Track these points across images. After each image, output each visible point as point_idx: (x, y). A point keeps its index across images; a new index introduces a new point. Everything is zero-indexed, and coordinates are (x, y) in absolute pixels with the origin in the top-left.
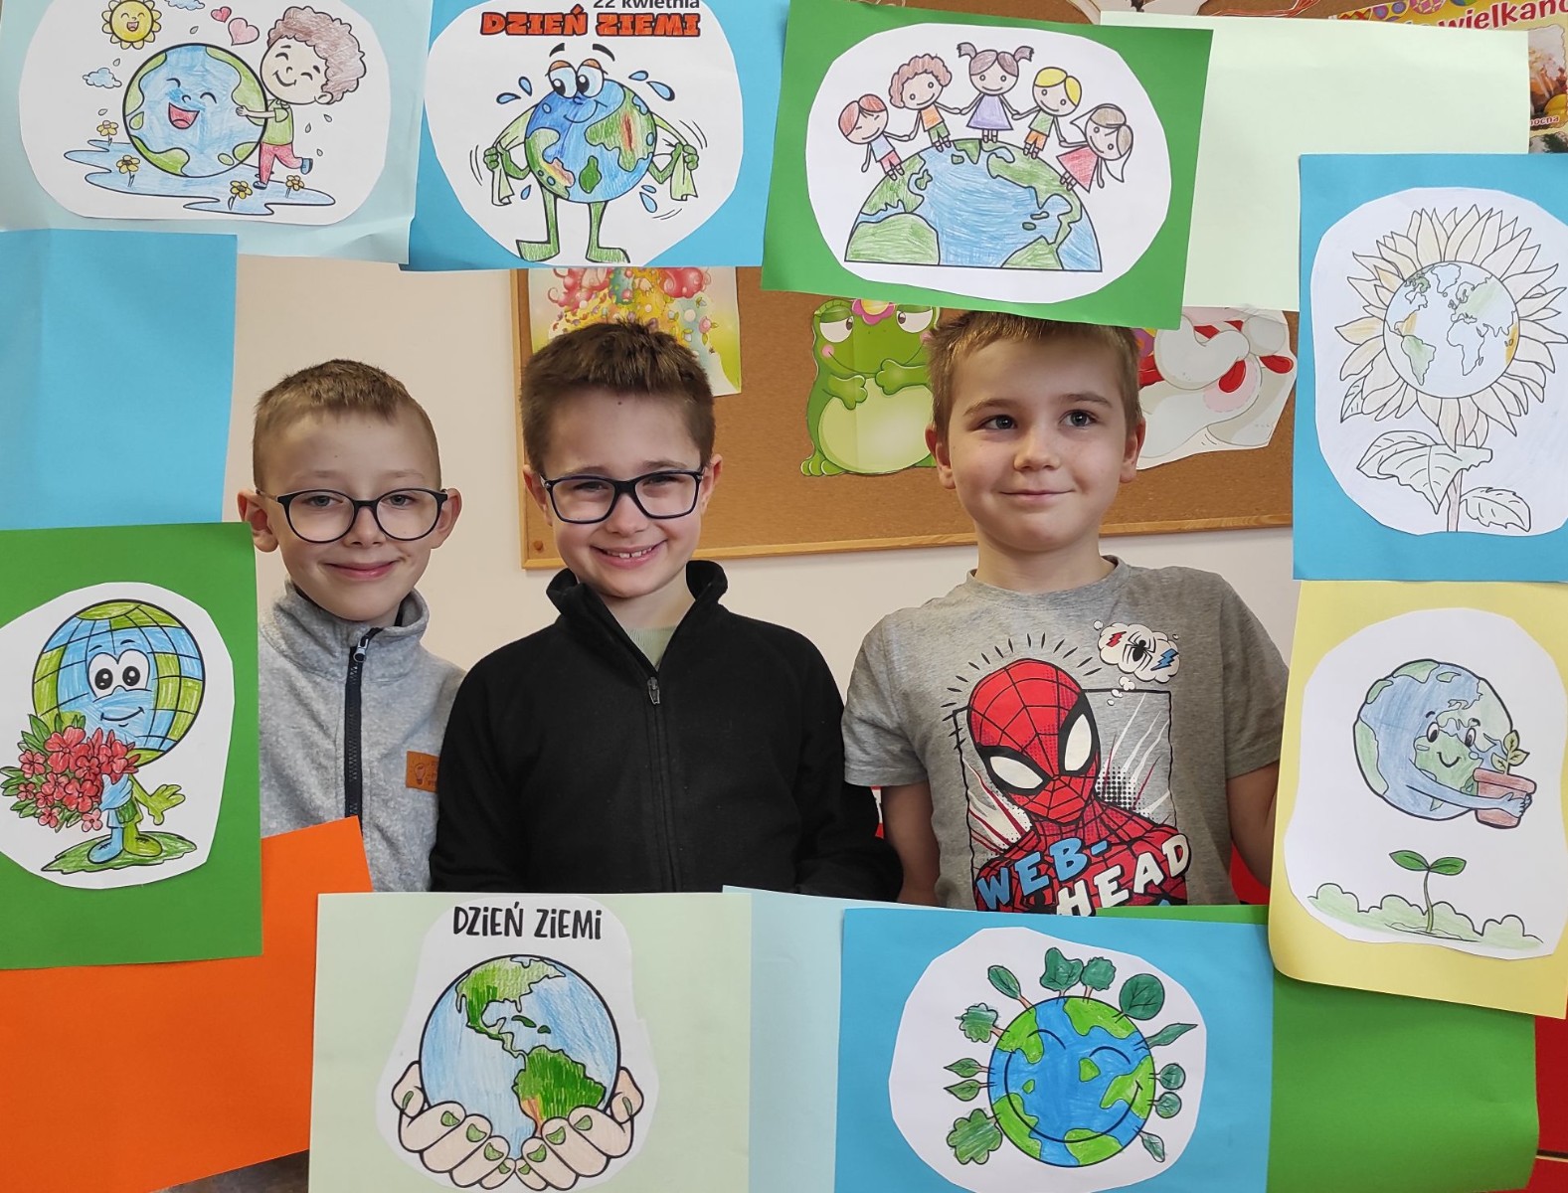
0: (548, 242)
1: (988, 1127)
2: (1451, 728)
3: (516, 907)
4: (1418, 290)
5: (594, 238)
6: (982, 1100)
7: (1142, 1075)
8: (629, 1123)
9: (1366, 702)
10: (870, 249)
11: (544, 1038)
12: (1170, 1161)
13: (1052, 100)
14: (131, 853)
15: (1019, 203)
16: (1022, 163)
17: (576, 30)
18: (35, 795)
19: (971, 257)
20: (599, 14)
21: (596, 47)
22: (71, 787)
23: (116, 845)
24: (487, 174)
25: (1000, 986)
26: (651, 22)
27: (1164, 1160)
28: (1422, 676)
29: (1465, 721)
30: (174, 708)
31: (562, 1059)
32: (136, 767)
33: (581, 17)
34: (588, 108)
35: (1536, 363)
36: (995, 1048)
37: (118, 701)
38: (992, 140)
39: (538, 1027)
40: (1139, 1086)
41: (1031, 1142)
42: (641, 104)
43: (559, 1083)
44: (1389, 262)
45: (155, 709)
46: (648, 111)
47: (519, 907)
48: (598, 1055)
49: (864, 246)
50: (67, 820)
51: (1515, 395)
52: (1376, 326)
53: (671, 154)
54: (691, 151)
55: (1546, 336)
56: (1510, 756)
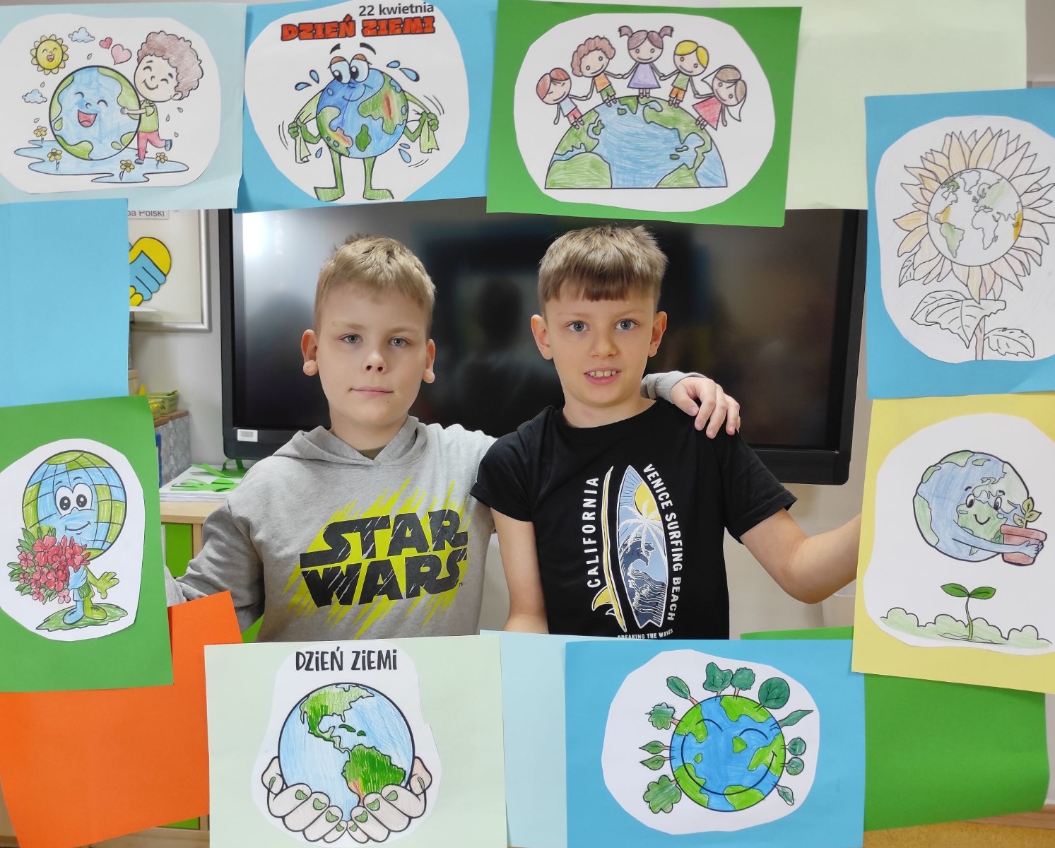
0: (336, 187)
1: (671, 787)
2: (984, 497)
3: (338, 650)
4: (950, 190)
5: (368, 182)
6: (666, 769)
7: (776, 747)
8: (423, 795)
9: (922, 482)
10: (562, 179)
11: (361, 739)
12: (798, 803)
13: (688, 64)
14: (88, 618)
15: (667, 141)
16: (668, 112)
17: (348, 33)
18: (29, 580)
19: (634, 181)
20: (363, 21)
21: (363, 45)
22: (50, 575)
23: (79, 613)
24: (291, 141)
25: (677, 691)
26: (400, 25)
27: (793, 804)
28: (962, 462)
29: (994, 492)
30: (109, 521)
31: (374, 753)
32: (89, 561)
33: (351, 24)
34: (359, 90)
35: (1036, 238)
36: (674, 733)
37: (75, 517)
38: (645, 96)
39: (357, 732)
40: (774, 754)
41: (700, 796)
42: (396, 85)
43: (373, 769)
44: (930, 171)
45: (97, 522)
46: (402, 90)
47: (340, 650)
48: (399, 749)
49: (558, 177)
50: (50, 596)
51: (1021, 262)
52: (922, 218)
53: (419, 120)
54: (433, 117)
55: (1042, 219)
56: (1028, 515)
